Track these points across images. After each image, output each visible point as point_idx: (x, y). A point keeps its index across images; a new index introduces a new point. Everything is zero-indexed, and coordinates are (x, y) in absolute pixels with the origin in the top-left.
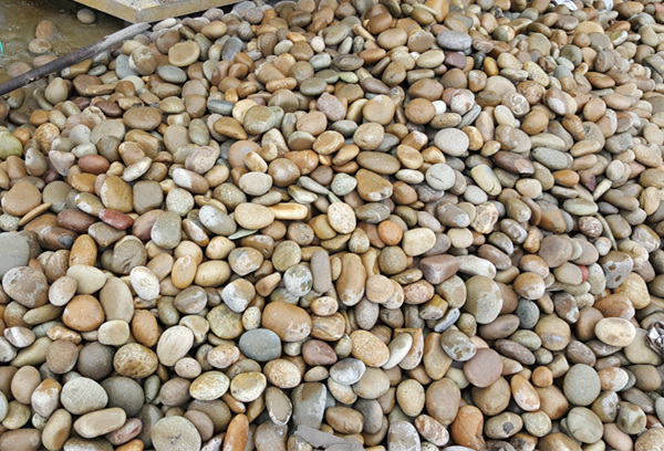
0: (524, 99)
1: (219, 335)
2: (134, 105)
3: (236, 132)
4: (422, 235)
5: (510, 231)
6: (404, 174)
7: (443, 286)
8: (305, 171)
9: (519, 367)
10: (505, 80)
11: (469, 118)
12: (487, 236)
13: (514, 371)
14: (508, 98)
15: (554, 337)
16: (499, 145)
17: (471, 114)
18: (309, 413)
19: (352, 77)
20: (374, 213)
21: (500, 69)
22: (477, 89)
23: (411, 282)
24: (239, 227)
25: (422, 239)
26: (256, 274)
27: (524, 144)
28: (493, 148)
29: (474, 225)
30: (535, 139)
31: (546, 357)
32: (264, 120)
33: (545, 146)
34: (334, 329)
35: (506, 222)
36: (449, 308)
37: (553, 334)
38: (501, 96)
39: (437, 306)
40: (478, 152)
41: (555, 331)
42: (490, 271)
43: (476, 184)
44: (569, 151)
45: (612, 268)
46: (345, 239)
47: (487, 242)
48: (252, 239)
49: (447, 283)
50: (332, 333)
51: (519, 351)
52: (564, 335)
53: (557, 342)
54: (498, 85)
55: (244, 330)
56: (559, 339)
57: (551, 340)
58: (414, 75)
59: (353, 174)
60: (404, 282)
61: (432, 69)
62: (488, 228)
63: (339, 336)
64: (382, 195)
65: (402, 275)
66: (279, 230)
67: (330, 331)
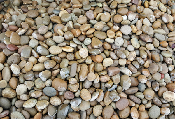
0: (154, 17)
1: (37, 87)
2: (32, 9)
3: (57, 21)
4: (108, 61)
5: (138, 61)
6: (107, 40)
7: (113, 77)
8: (76, 36)
9: (134, 104)
10: (150, 9)
11: (133, 22)
12: (132, 62)
13: (132, 106)
14: (149, 16)
15: (148, 96)
16: (141, 32)
17: (134, 21)
18: (62, 114)
19: (100, 5)
20: (94, 52)
21: (149, 5)
22: (140, 12)
23: (102, 75)
24: (50, 53)
25: (108, 62)
26: (53, 69)
27: (151, 32)
28: (140, 33)
29: (128, 58)
30: (155, 30)
31: (145, 102)
32: (67, 18)
33: (159, 33)
34: (74, 88)
35: (138, 58)
36: (114, 84)
37: (148, 95)
38: (147, 15)
39: (109, 83)
40: (135, 34)
41: (149, 94)
42: (129, 73)
43: (131, 44)
44: (167, 35)
45: (173, 75)
46: (84, 60)
47: (131, 64)
48: (53, 57)
49: (114, 76)
50: (73, 90)
51: (135, 100)
52: (152, 95)
53: (149, 97)
54: (147, 11)
55: (46, 87)
56: (150, 97)
57: (147, 97)
58: (119, 6)
59: (91, 38)
60: (100, 75)
61: (127, 4)
62: (132, 59)
63: (76, 91)
64: (98, 46)
65: (100, 73)
66: (63, 55)
67: (73, 89)
